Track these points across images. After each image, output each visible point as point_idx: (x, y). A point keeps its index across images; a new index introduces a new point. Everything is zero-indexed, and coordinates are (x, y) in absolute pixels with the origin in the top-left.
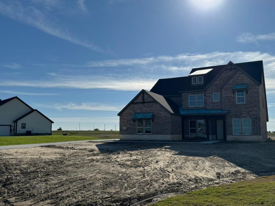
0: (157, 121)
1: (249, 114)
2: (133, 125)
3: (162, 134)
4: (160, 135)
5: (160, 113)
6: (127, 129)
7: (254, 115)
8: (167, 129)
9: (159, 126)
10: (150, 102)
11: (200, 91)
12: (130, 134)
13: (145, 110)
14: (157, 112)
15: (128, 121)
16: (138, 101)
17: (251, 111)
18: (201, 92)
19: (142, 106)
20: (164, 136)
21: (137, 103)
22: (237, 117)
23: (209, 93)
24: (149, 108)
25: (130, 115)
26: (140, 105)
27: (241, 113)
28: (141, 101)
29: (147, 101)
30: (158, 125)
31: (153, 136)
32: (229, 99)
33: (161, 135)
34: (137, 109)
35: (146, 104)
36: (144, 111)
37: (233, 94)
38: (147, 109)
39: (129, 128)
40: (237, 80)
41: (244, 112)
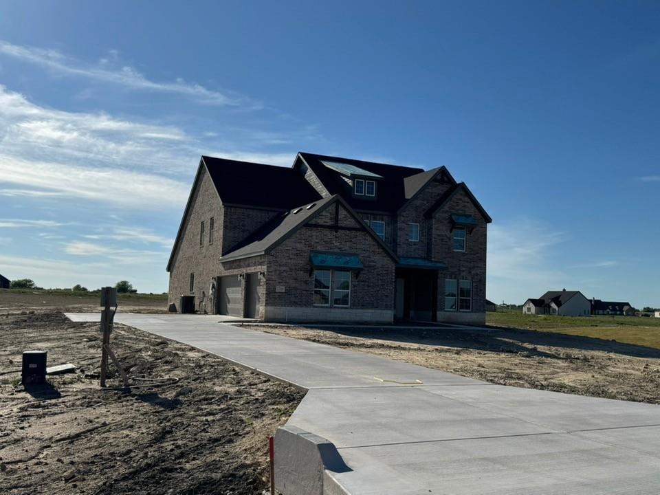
0: (365, 276)
1: (470, 272)
2: (306, 282)
3: (377, 308)
4: (370, 311)
5: (372, 258)
6: (289, 291)
7: (477, 275)
8: (387, 296)
9: (370, 288)
10: (350, 229)
11: (380, 215)
12: (295, 304)
13: (336, 246)
14: (366, 255)
15: (291, 270)
16: (321, 222)
17: (474, 267)
18: (381, 217)
19: (330, 236)
20: (380, 311)
21: (317, 226)
22: (453, 276)
23: (403, 222)
24: (348, 244)
25: (297, 255)
26: (327, 232)
27: (459, 270)
28: (330, 223)
29: (343, 226)
30: (369, 286)
31: (354, 311)
32: (442, 240)
33: (373, 311)
34: (317, 241)
35: (340, 233)
36: (336, 250)
37: (449, 232)
38: (342, 246)
39: (295, 289)
40: (457, 205)
41: (464, 269)
